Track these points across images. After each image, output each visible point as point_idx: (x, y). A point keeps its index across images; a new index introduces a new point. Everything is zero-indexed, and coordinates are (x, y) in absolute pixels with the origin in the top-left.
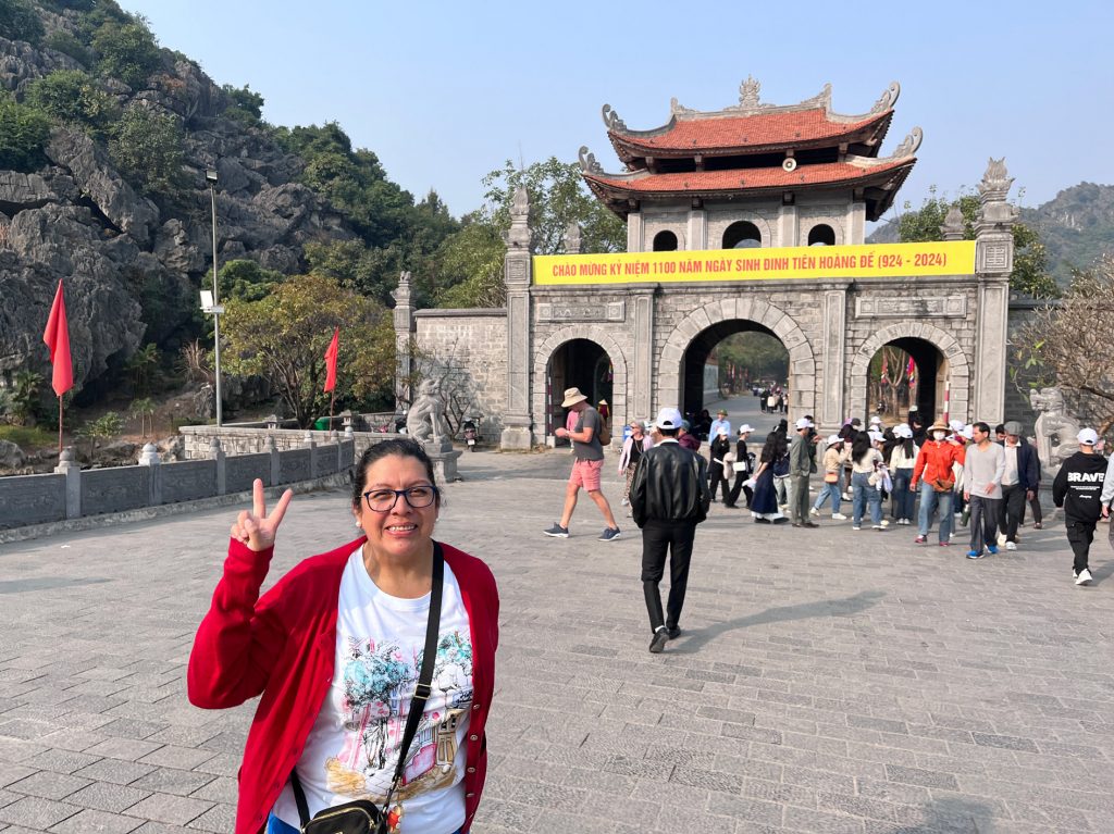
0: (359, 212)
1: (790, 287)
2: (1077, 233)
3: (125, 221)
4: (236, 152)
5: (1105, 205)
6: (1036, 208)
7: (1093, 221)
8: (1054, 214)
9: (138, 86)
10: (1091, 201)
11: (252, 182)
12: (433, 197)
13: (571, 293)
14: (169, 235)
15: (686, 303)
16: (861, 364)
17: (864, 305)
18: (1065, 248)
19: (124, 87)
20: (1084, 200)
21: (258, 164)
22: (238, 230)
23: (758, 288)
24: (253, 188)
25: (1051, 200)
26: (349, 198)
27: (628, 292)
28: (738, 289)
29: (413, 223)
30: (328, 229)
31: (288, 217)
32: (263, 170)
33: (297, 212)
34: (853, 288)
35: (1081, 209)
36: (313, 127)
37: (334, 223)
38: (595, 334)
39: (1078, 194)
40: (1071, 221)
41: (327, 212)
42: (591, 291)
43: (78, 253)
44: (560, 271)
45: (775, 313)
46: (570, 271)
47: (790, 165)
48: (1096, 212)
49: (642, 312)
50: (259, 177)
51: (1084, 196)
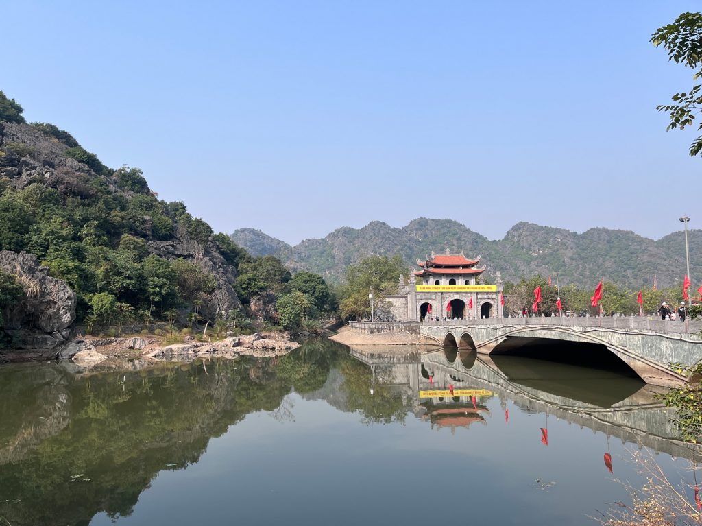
1: (466, 293)
2: (419, 241)
5: (430, 229)
6: (401, 228)
7: (426, 236)
8: (409, 232)
10: (425, 226)
13: (424, 293)
15: (447, 296)
16: (480, 307)
17: (479, 296)
18: (415, 249)
20: (422, 226)
23: (461, 293)
25: (407, 225)
27: (436, 293)
28: (457, 293)
34: (477, 293)
35: (420, 230)
38: (430, 302)
40: (417, 236)
42: (428, 293)
44: (421, 288)
45: (464, 298)
46: (424, 288)
47: (461, 268)
48: (427, 232)
49: (439, 297)
51: (421, 224)
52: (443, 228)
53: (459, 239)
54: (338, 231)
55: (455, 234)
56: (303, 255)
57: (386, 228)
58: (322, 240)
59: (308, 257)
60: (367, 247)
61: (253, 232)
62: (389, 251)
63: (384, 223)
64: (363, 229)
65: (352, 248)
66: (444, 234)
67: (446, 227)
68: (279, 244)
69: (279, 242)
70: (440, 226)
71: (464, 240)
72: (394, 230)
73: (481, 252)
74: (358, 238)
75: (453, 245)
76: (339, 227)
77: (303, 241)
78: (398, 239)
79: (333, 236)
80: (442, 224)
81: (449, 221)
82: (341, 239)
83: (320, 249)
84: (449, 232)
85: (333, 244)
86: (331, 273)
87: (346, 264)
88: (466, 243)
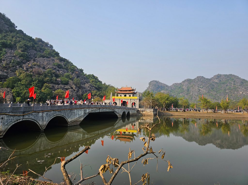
0: (96, 86)
2: (217, 83)
3: (76, 90)
4: (83, 79)
6: (210, 78)
7: (220, 81)
8: (213, 79)
9: (73, 73)
10: (220, 77)
11: (85, 83)
12: (105, 83)
14: (80, 91)
15: (121, 100)
16: (131, 104)
18: (215, 86)
19: (72, 73)
20: (218, 77)
21: (85, 81)
22: (85, 90)
23: (126, 99)
24: (85, 84)
25: (212, 77)
26: (95, 85)
27: (118, 99)
29: (102, 87)
30: (93, 88)
31: (89, 87)
32: (86, 81)
33: (90, 87)
34: (131, 99)
35: (218, 78)
36: (90, 74)
37: (94, 88)
39: (217, 76)
40: (216, 81)
41: (93, 86)
42: (116, 99)
43: (74, 93)
45: (126, 101)
47: (128, 91)
48: (221, 79)
50: (85, 82)
51: (219, 76)
52: (228, 77)
53: (234, 81)
54: (185, 80)
55: (233, 80)
56: (173, 88)
57: (203, 78)
58: (180, 83)
59: (174, 89)
60: (195, 85)
61: (156, 81)
62: (204, 86)
63: (203, 77)
64: (194, 79)
65: (190, 86)
66: (228, 80)
67: (230, 77)
68: (164, 85)
69: (164, 84)
70: (226, 77)
71: (236, 82)
72: (207, 79)
73: (244, 86)
74: (192, 82)
75: (232, 84)
76: (186, 79)
77: (173, 84)
78: (208, 82)
79: (183, 82)
80: (227, 76)
81: (231, 75)
82: (186, 83)
83: (179, 86)
84: (230, 79)
85: (183, 85)
86: (182, 95)
87: (187, 91)
88: (237, 83)
